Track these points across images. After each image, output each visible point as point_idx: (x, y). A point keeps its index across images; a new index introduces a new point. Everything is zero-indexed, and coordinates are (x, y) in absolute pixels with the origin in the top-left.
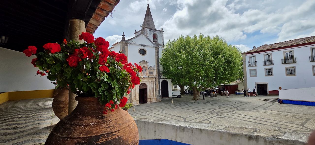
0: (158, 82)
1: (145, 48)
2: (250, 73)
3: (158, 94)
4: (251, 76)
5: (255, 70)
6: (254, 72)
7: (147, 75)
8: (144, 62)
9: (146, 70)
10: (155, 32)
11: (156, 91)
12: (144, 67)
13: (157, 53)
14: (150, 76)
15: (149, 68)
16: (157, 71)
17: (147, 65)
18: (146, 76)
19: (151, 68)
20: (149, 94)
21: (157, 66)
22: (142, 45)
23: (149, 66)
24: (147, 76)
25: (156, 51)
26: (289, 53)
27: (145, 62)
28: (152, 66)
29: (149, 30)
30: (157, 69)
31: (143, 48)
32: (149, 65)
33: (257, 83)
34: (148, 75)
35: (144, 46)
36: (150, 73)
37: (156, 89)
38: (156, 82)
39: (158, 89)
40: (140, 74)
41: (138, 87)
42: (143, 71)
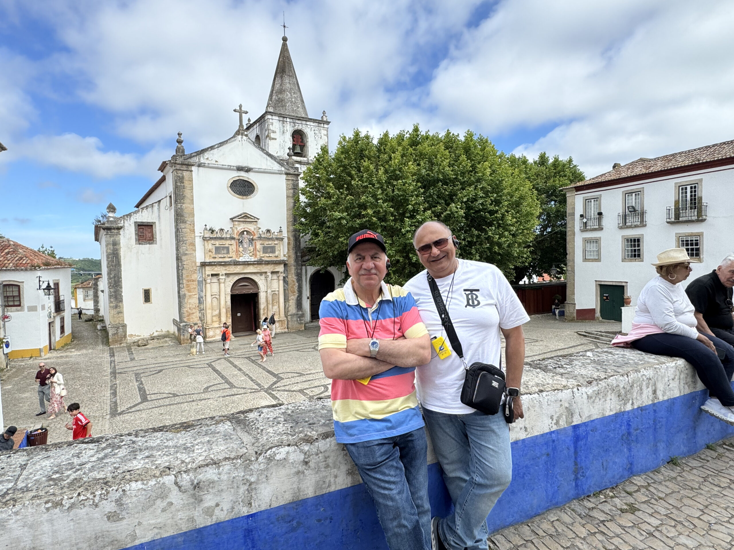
0: (293, 275)
1: (251, 177)
2: (585, 251)
3: (293, 309)
4: (585, 260)
5: (597, 241)
6: (592, 247)
7: (255, 255)
8: (245, 217)
9: (251, 241)
10: (300, 126)
11: (286, 300)
12: (245, 233)
13: (292, 191)
14: (266, 257)
15: (263, 236)
16: (292, 242)
17: (255, 227)
18: (253, 259)
19: (269, 234)
20: (264, 309)
21: (292, 228)
22: (240, 169)
23: (264, 229)
24: (256, 259)
25: (287, 184)
26: (689, 188)
27: (249, 218)
28: (275, 230)
29: (280, 121)
30: (292, 238)
31: (244, 175)
32: (263, 225)
33: (600, 283)
34: (260, 255)
35: (248, 170)
36: (265, 250)
37: (290, 295)
38: (290, 277)
39: (294, 295)
40: (230, 253)
41: (229, 290)
42: (241, 244)
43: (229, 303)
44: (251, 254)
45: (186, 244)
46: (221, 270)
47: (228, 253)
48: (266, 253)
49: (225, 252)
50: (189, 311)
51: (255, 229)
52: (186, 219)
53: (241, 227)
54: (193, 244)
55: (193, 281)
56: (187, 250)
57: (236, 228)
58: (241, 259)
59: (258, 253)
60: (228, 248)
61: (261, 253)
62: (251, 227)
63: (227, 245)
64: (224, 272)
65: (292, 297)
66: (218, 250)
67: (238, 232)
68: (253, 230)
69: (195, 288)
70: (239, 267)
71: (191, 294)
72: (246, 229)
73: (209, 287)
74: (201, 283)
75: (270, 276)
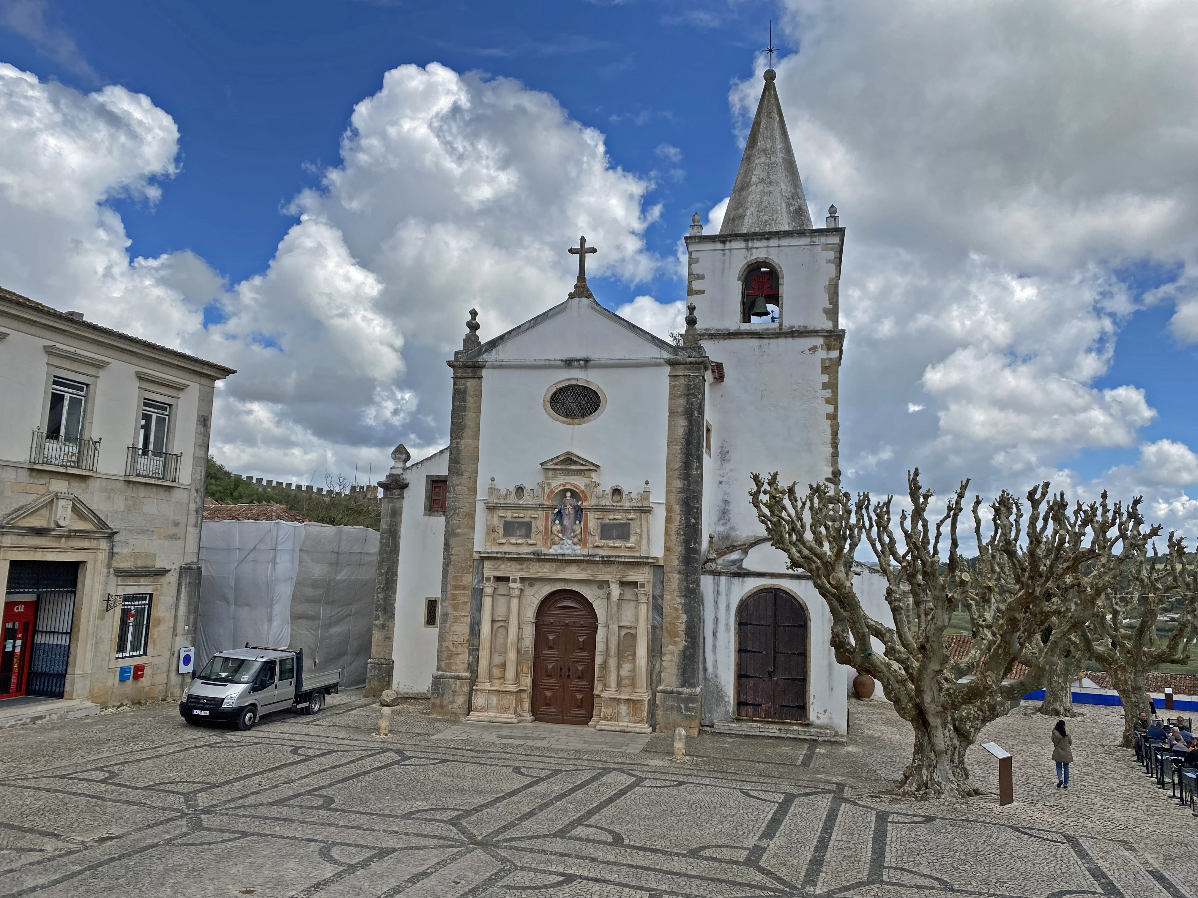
0: (677, 596)
1: (596, 379)
3: (671, 679)
8: (568, 462)
9: (580, 511)
10: (762, 252)
11: (654, 652)
12: (568, 494)
14: (607, 548)
15: (604, 502)
16: (677, 518)
17: (587, 481)
18: (578, 551)
19: (616, 499)
20: (602, 667)
21: (678, 484)
23: (607, 488)
24: (585, 551)
27: (576, 463)
28: (633, 489)
29: (715, 251)
30: (677, 508)
31: (576, 376)
32: (606, 479)
34: (594, 541)
35: (585, 364)
36: (607, 531)
37: (665, 641)
38: (667, 597)
39: (676, 643)
40: (533, 535)
41: (530, 614)
42: (560, 514)
43: (529, 642)
44: (575, 540)
45: (458, 514)
46: (514, 571)
47: (528, 535)
48: (609, 538)
49: (523, 532)
50: (452, 648)
51: (586, 486)
52: (464, 467)
53: (559, 482)
54: (471, 516)
55: (464, 588)
56: (459, 527)
57: (549, 485)
58: (554, 550)
59: (590, 539)
60: (528, 525)
61: (597, 538)
62: (579, 482)
63: (527, 520)
64: (518, 575)
65: (671, 647)
66: (510, 528)
67: (552, 492)
68: (583, 488)
69: (465, 603)
70: (548, 565)
71: (458, 614)
72: (568, 487)
73: (487, 602)
74: (478, 594)
75: (615, 591)
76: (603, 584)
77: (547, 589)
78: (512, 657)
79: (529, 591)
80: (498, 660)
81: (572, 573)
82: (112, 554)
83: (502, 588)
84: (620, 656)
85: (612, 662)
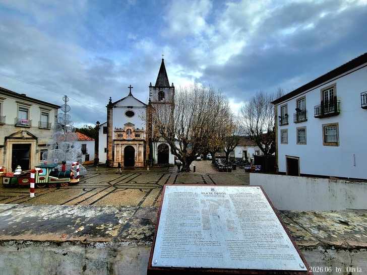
1: (133, 110)
3: (147, 158)
7: (132, 137)
12: (129, 130)
15: (135, 131)
17: (133, 127)
18: (131, 139)
19: (138, 130)
20: (136, 157)
21: (148, 128)
22: (129, 107)
23: (136, 128)
24: (133, 139)
25: (146, 112)
27: (130, 124)
28: (140, 128)
29: (154, 89)
30: (148, 132)
31: (130, 109)
35: (132, 107)
37: (146, 153)
38: (146, 146)
39: (148, 153)
40: (123, 137)
41: (123, 150)
42: (128, 133)
43: (123, 154)
45: (109, 133)
48: (136, 137)
49: (121, 136)
50: (109, 156)
54: (112, 133)
55: (111, 146)
56: (109, 136)
57: (126, 128)
58: (127, 139)
63: (122, 134)
64: (121, 143)
66: (119, 135)
69: (111, 148)
70: (126, 142)
71: (110, 150)
72: (129, 128)
73: (115, 148)
74: (113, 147)
75: (138, 145)
76: (136, 144)
77: (126, 146)
78: (120, 157)
79: (123, 146)
80: (118, 157)
81: (130, 143)
82: (37, 142)
83: (118, 146)
84: (139, 156)
85: (138, 157)
